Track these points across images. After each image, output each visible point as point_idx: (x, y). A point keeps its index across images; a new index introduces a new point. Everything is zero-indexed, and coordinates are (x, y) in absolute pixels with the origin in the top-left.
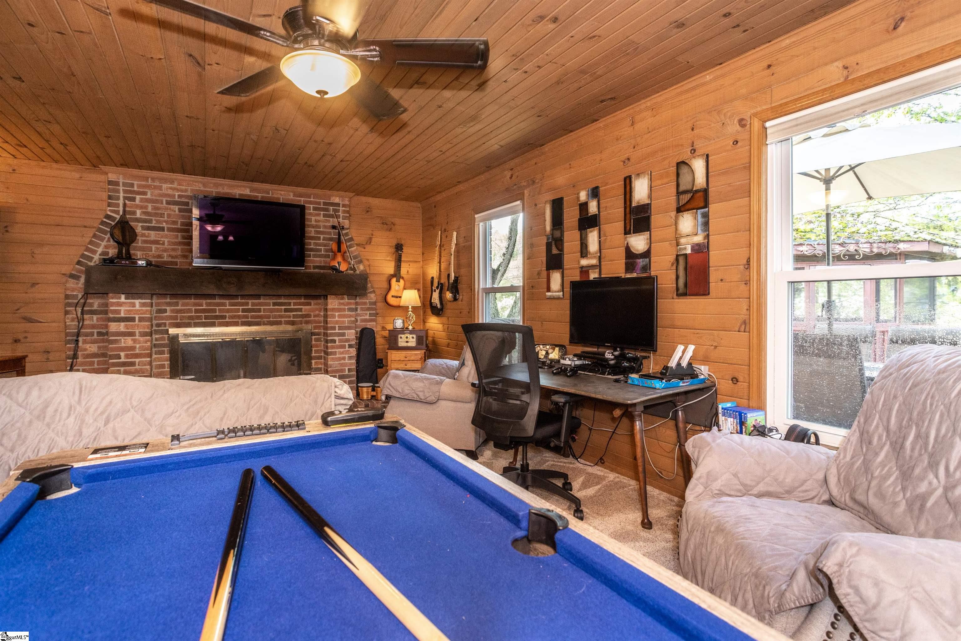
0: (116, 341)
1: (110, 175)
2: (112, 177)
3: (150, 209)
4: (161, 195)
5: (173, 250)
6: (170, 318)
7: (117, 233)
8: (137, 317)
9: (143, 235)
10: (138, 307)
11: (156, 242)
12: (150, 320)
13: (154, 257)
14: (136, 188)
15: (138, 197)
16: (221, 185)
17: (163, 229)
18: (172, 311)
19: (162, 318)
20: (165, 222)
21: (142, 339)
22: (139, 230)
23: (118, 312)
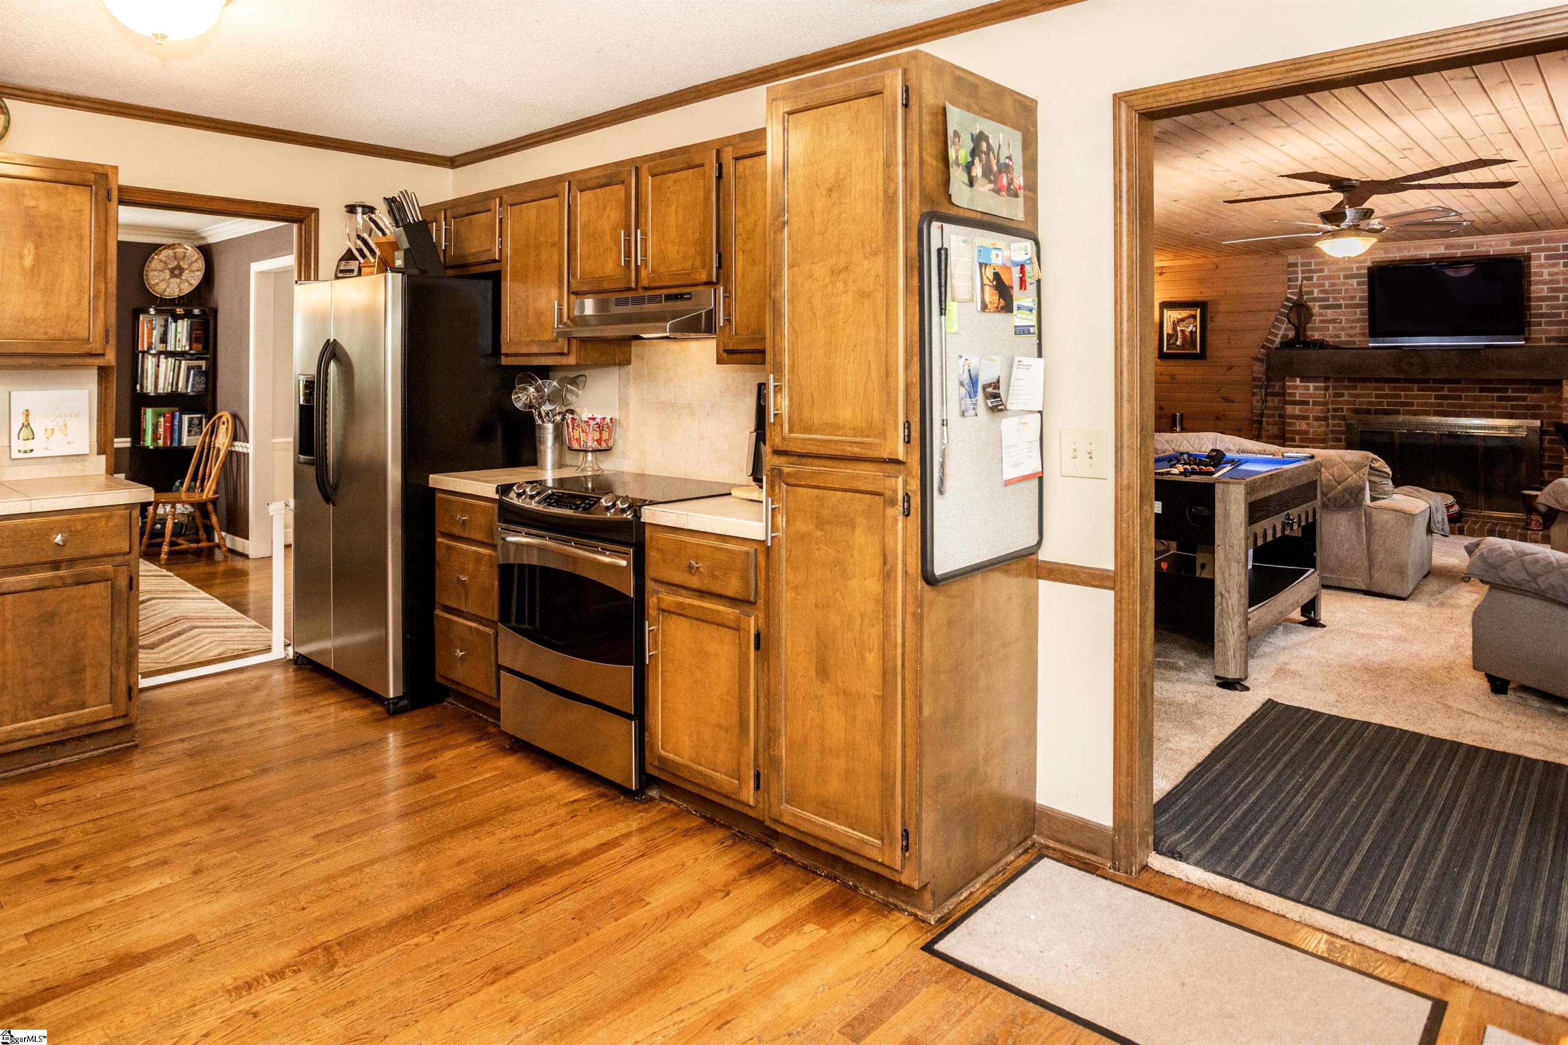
0: (1293, 424)
1: (1290, 257)
2: (1291, 259)
3: (1327, 287)
4: (1337, 270)
5: (1352, 328)
6: (1348, 402)
7: (1293, 316)
8: (1311, 400)
9: (1321, 315)
10: (1311, 391)
11: (1333, 321)
12: (1325, 404)
13: (1331, 337)
14: (1313, 267)
15: (1315, 276)
16: (1406, 248)
17: (1340, 306)
18: (1350, 395)
19: (1338, 403)
20: (1343, 298)
21: (1315, 423)
22: (1316, 310)
23: (1294, 395)
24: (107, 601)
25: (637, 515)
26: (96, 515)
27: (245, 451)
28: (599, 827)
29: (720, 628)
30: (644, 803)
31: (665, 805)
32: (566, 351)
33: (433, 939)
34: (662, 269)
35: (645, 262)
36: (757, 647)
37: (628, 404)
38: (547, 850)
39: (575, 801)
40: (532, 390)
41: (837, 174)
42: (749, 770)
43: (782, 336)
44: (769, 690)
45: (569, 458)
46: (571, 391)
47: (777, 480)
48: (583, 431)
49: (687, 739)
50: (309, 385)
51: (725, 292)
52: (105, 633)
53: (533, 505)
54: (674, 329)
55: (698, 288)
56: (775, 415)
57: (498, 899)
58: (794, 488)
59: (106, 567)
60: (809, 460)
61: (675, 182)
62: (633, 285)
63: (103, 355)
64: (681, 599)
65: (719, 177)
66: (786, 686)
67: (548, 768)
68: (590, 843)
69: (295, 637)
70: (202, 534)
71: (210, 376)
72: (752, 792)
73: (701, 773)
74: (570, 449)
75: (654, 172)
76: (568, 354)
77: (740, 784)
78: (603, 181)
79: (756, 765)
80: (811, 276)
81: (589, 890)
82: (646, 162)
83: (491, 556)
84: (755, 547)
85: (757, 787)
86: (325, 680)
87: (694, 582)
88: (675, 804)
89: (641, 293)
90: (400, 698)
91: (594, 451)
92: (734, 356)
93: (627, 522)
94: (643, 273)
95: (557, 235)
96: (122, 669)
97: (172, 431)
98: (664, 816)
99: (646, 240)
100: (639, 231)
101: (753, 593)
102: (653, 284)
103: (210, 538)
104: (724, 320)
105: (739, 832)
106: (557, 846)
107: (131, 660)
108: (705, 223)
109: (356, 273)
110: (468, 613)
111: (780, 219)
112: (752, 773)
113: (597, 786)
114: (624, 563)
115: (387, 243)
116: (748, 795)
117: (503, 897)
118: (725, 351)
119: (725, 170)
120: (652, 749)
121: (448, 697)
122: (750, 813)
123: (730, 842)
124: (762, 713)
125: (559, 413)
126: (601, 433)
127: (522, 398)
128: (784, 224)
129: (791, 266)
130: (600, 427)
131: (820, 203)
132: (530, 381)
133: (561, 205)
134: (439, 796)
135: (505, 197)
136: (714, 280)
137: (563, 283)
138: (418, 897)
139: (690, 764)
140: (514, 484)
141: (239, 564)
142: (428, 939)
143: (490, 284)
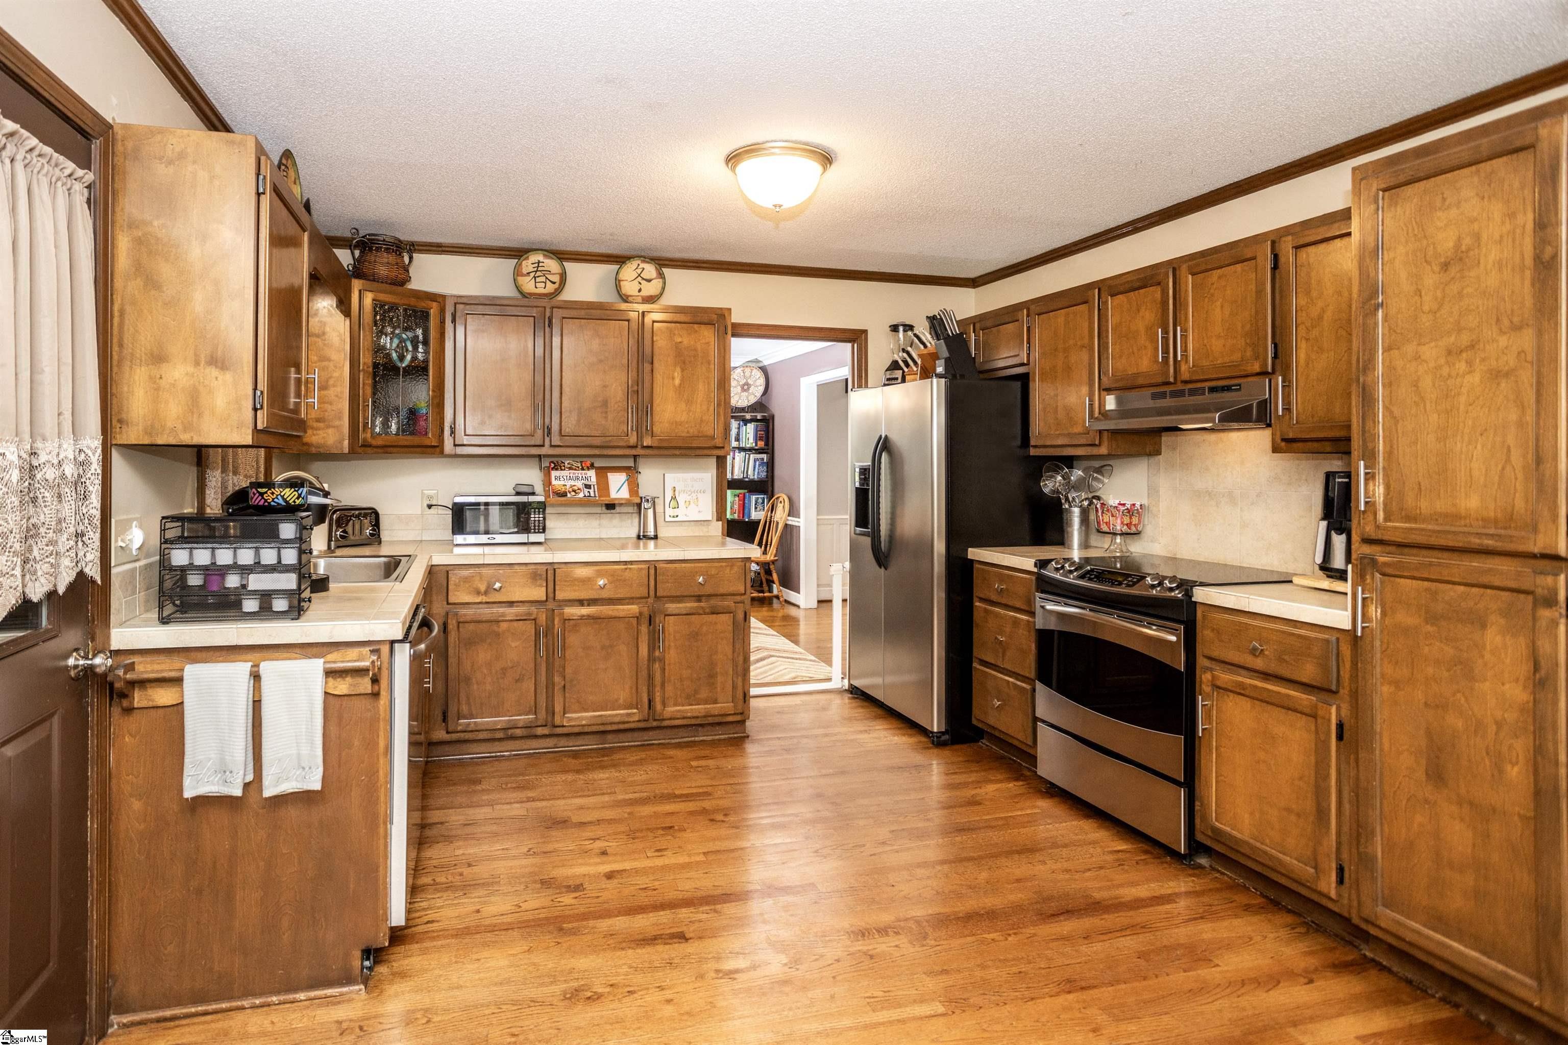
24: (730, 628)
25: (1188, 595)
26: (724, 564)
27: (797, 524)
28: (1148, 881)
29: (1290, 712)
30: (1193, 869)
31: (1217, 875)
32: (1097, 442)
33: (1007, 939)
34: (1205, 363)
35: (1185, 357)
36: (1340, 737)
37: (1158, 492)
38: (1100, 889)
39: (1119, 851)
40: (1059, 478)
41: (1457, 246)
42: (1330, 861)
43: (1375, 422)
44: (1357, 786)
45: (1095, 540)
46: (1096, 479)
47: (1369, 570)
48: (1113, 516)
49: (1246, 816)
50: (864, 471)
51: (1283, 381)
52: (729, 650)
53: (1071, 579)
54: (1222, 419)
55: (1250, 379)
56: (1366, 503)
57: (1061, 921)
58: (1392, 579)
59: (728, 603)
60: (1415, 551)
61: (1220, 277)
62: (1172, 380)
63: (723, 448)
64: (1240, 679)
65: (1275, 267)
66: (1381, 782)
67: (1087, 817)
68: (1142, 892)
69: (848, 673)
70: (766, 588)
71: (770, 466)
72: (1334, 885)
73: (1265, 853)
74: (1099, 531)
75: (1195, 271)
76: (1100, 445)
77: (1317, 873)
78: (1137, 284)
79: (1338, 858)
80: (1417, 358)
81: (1149, 937)
82: (1186, 261)
83: (1028, 621)
84: (1338, 635)
85: (1341, 881)
86: (876, 709)
87: (1259, 663)
88: (1230, 878)
89: (1180, 387)
90: (943, 733)
91: (1122, 534)
92: (1295, 445)
93: (1175, 600)
94: (1184, 368)
95: (1087, 337)
96: (740, 679)
97: (743, 507)
98: (1218, 886)
99: (1186, 336)
100: (1179, 328)
101: (1334, 682)
102: (1194, 378)
103: (770, 591)
104: (1283, 409)
105: (1313, 922)
106: (1109, 888)
107: (746, 672)
108: (1259, 313)
109: (899, 380)
110: (1004, 669)
111: (1373, 302)
112: (1334, 865)
113: (1143, 842)
114: (1173, 638)
115: (929, 354)
116: (1329, 884)
117: (1065, 920)
118: (1283, 440)
119: (1282, 260)
120: (1204, 818)
121: (983, 738)
122: (1330, 905)
123: (1303, 930)
124: (1347, 806)
125: (1086, 499)
126: (1131, 518)
127: (1051, 484)
128: (1377, 307)
129: (1387, 349)
130: (1130, 512)
131: (1430, 279)
132: (1057, 470)
133: (1091, 312)
134: (989, 820)
135: (1032, 307)
136: (1270, 370)
137: (1094, 380)
138: (986, 901)
139: (1251, 841)
140: (1052, 560)
141: (793, 611)
142: (1001, 938)
143: (1018, 385)
